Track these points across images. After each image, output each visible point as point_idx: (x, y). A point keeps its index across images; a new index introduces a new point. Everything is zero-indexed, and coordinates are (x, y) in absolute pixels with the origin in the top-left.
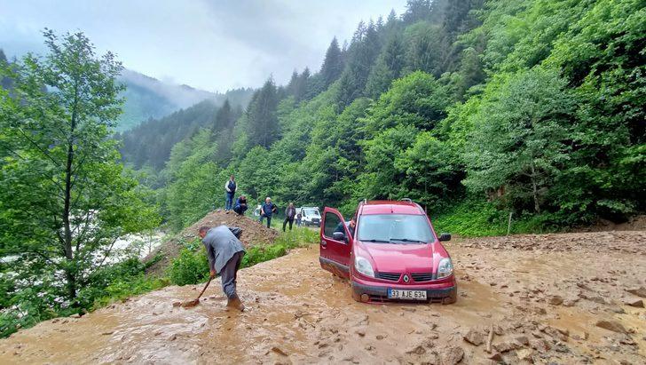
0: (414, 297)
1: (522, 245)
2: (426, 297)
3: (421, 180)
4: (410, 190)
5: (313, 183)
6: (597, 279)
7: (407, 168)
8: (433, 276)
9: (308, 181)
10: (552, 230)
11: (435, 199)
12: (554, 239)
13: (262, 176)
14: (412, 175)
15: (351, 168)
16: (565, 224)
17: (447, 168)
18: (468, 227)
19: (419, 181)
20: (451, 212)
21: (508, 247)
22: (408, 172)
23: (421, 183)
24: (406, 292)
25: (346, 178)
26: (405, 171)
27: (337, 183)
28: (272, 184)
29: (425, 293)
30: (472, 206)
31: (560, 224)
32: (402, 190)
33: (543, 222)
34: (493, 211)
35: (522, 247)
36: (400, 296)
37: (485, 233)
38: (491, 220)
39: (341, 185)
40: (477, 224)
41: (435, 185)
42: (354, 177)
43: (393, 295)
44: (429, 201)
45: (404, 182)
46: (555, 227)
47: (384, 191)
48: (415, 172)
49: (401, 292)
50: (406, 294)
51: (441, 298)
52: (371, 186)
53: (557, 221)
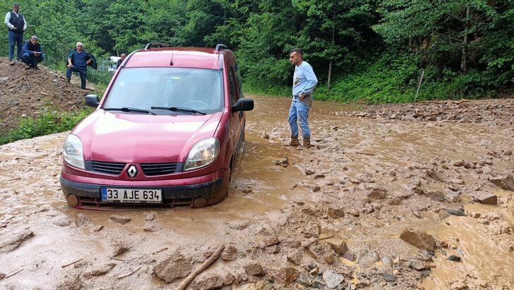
0: (142, 199)
1: (425, 114)
2: (160, 199)
3: (327, 24)
4: (312, 39)
5: (190, 27)
6: (460, 165)
7: (308, 8)
8: (179, 166)
9: (183, 24)
10: (474, 94)
11: (344, 53)
12: (467, 106)
13: (119, 13)
14: (315, 17)
15: (239, 6)
16: (492, 87)
17: (362, 8)
18: (378, 90)
19: (324, 26)
20: (363, 69)
21: (409, 116)
22: (309, 13)
23: (326, 29)
24: (129, 192)
25: (234, 21)
26: (306, 12)
27: (223, 28)
28: (134, 27)
29: (159, 193)
30: (388, 63)
31: (485, 88)
32: (302, 38)
33: (466, 85)
34: (412, 68)
35: (424, 117)
36: (121, 198)
37: (397, 99)
38: (407, 81)
39: (227, 31)
40: (389, 87)
41: (344, 32)
42: (244, 21)
43: (109, 196)
44: (336, 55)
45: (306, 28)
46: (479, 91)
47: (279, 40)
48: (318, 13)
49: (121, 192)
50: (129, 195)
51: (189, 200)
52: (265, 34)
53: (483, 84)
